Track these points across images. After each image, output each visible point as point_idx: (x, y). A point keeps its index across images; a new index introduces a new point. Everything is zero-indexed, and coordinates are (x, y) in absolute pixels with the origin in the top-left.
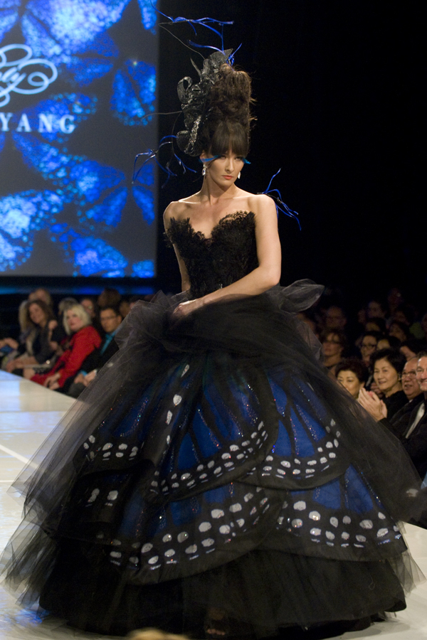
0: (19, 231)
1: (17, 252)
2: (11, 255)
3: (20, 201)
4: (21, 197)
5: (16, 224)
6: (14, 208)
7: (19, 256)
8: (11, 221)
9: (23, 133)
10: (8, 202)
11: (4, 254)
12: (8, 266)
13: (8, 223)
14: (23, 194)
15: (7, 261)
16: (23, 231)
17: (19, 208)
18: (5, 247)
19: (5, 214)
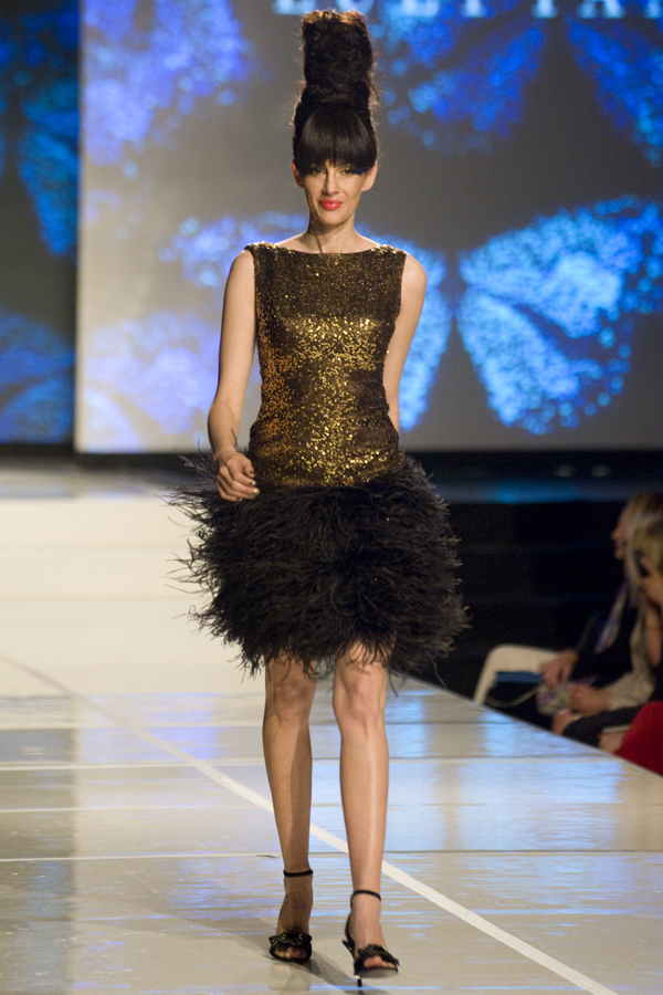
0: (590, 315)
1: (581, 377)
2: (564, 386)
3: (591, 230)
4: (595, 216)
5: (581, 297)
6: (573, 250)
7: (588, 390)
8: (567, 289)
9: (601, 21)
10: (554, 235)
11: (544, 384)
12: (557, 418)
13: (557, 294)
14: (601, 209)
15: (555, 402)
16: (602, 315)
17: (591, 250)
18: (547, 363)
19: (547, 267)
